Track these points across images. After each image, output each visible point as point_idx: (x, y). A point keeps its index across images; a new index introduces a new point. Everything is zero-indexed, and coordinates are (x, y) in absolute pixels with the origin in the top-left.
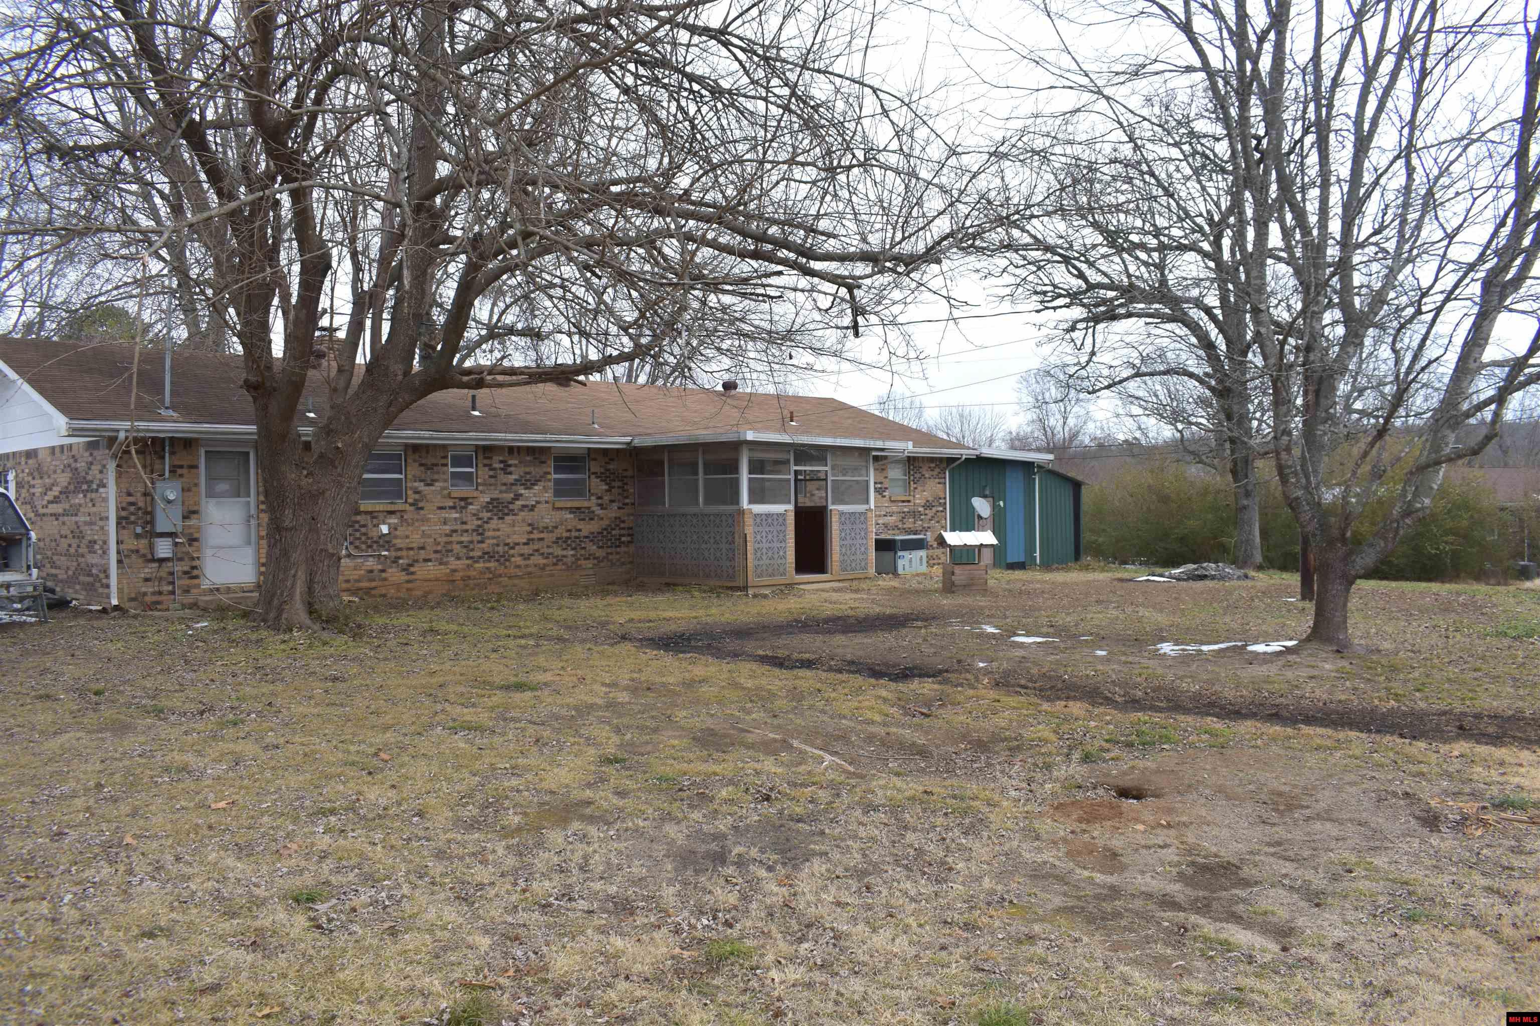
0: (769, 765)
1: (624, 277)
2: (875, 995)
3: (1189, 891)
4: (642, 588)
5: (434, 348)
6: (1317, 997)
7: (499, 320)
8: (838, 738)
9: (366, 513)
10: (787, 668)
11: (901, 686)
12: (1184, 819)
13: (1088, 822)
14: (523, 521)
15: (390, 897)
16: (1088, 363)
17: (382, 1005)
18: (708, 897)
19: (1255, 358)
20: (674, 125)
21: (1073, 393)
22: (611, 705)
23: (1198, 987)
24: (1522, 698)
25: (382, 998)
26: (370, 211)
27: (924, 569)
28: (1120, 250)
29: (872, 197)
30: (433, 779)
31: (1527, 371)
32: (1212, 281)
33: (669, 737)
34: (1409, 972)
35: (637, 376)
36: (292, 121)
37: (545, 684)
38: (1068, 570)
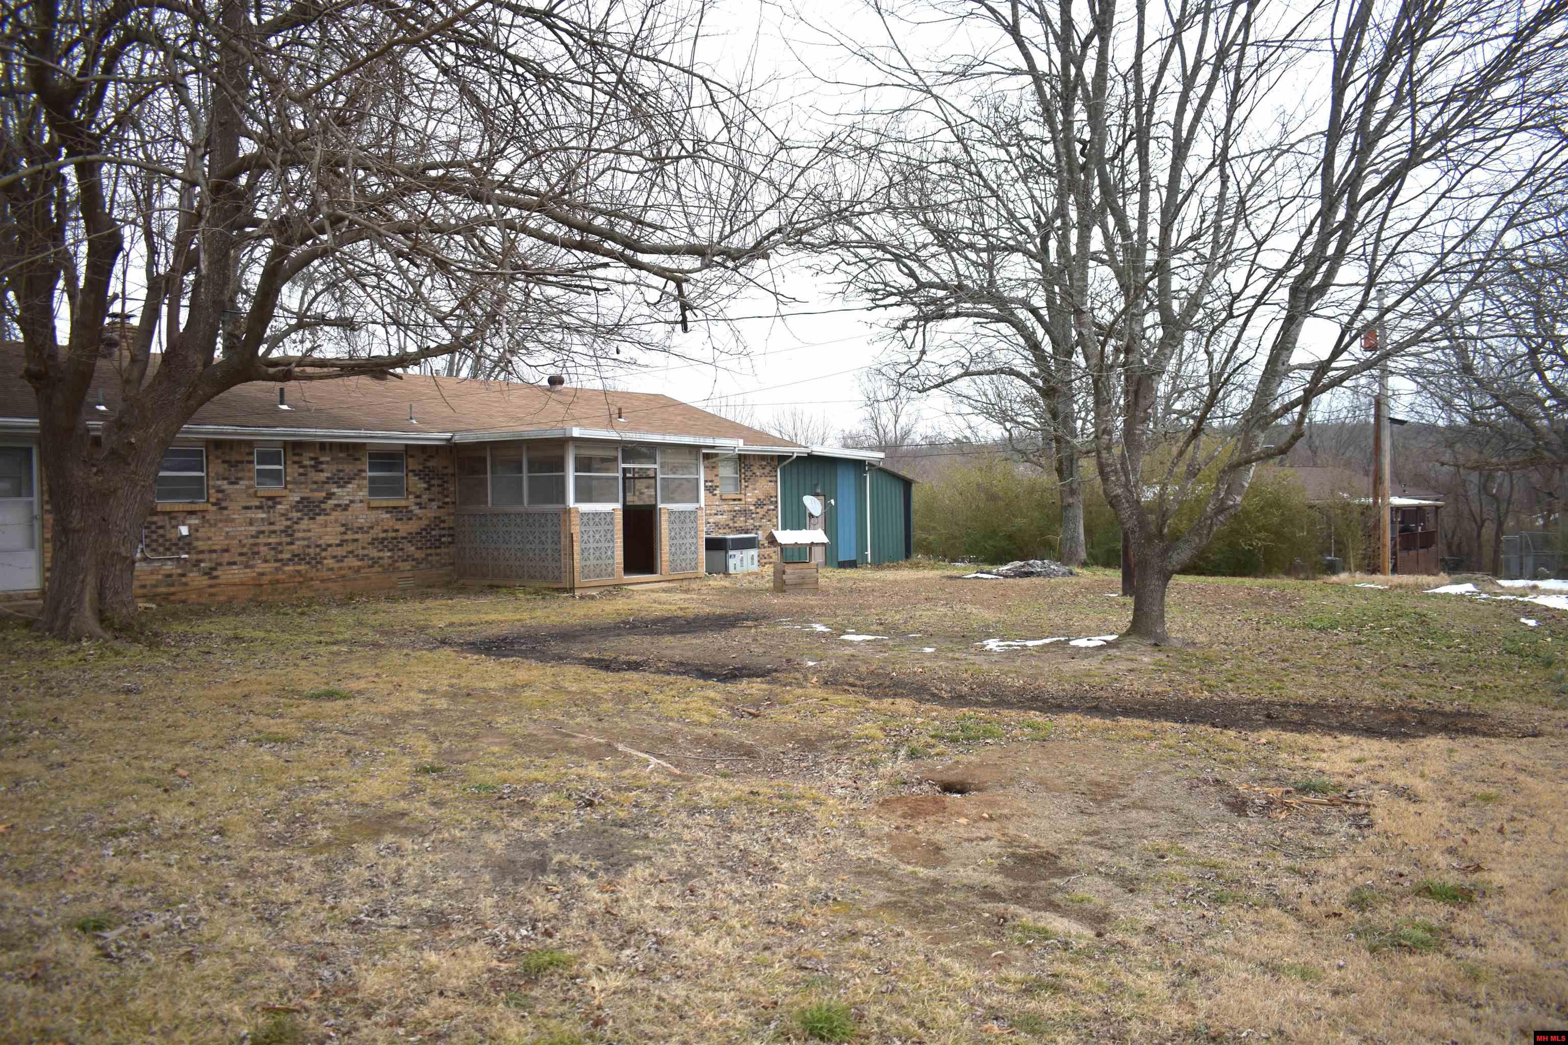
0: (592, 770)
1: (442, 265)
2: (697, 998)
3: (1010, 882)
4: (463, 590)
5: (239, 338)
6: (1128, 979)
7: (308, 309)
8: (664, 741)
9: (164, 513)
10: (613, 670)
11: (730, 687)
12: (1006, 811)
13: (912, 816)
14: (336, 521)
15: (186, 921)
16: (919, 360)
17: (177, 1035)
18: (526, 907)
19: (1079, 359)
20: (496, 109)
21: (903, 392)
22: (428, 713)
23: (1015, 974)
24: (1325, 687)
25: (177, 1027)
26: (168, 190)
27: (755, 568)
28: (949, 249)
29: (701, 188)
30: (236, 794)
31: (1331, 374)
32: (1038, 282)
33: (489, 744)
34: (1215, 951)
35: (459, 371)
36: (78, 89)
37: (360, 692)
38: (898, 567)
